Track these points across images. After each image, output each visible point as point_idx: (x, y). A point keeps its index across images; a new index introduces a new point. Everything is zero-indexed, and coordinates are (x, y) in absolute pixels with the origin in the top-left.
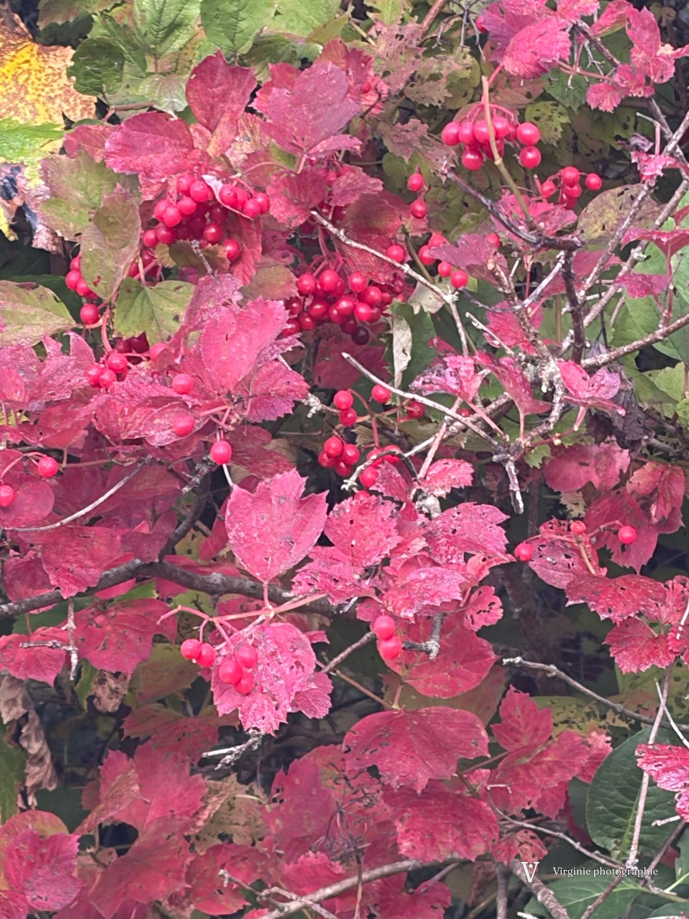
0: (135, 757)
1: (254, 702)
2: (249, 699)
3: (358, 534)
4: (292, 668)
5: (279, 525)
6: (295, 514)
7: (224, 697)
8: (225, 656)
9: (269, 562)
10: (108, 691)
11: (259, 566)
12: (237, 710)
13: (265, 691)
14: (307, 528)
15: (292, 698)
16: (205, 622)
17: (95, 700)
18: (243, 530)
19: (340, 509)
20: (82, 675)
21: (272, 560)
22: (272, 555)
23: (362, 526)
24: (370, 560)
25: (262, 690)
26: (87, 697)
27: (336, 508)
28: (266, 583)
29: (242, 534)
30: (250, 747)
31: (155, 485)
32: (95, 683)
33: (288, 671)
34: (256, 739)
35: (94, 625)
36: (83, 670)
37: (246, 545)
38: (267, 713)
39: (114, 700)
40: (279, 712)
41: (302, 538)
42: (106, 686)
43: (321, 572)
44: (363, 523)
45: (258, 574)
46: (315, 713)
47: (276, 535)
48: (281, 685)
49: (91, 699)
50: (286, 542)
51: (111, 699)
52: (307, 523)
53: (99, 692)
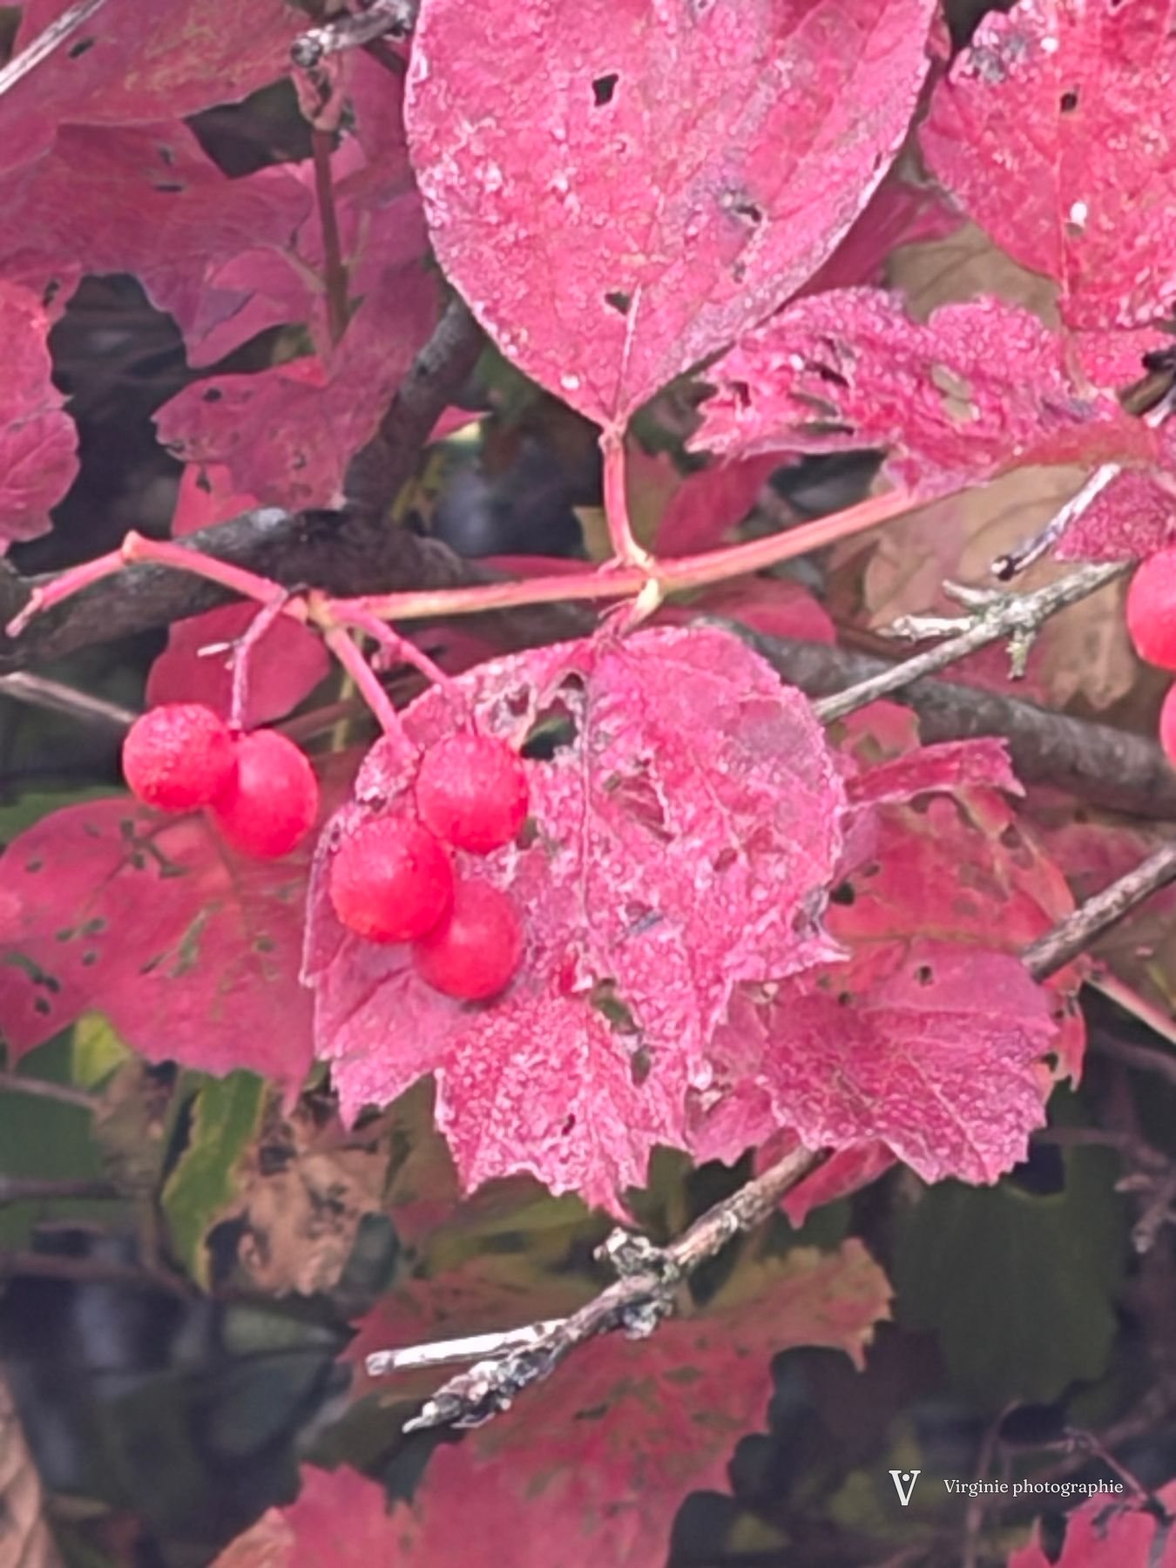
0: (419, 1496)
1: (520, 1041)
2: (498, 1026)
3: (1101, 166)
4: (724, 862)
5: (689, 124)
6: (762, 62)
7: (368, 1018)
8: (377, 803)
9: (631, 322)
10: (299, 1206)
11: (576, 341)
12: (428, 1084)
13: (584, 983)
14: (828, 133)
15: (718, 1015)
16: (264, 619)
17: (247, 1243)
18: (496, 151)
19: (1008, 35)
20: (195, 1132)
21: (648, 311)
22: (646, 280)
23: (1122, 124)
24: (1153, 292)
25: (567, 979)
26: (206, 1228)
27: (984, 35)
28: (613, 430)
29: (493, 176)
30: (616, 1321)
31: (229, 60)
32: (246, 1166)
33: (702, 877)
34: (646, 1282)
35: (152, 867)
36: (197, 1109)
37: (508, 235)
38: (588, 1101)
39: (323, 1242)
40: (648, 1093)
41: (799, 184)
42: (292, 1179)
43: (871, 343)
44: (1127, 107)
45: (571, 383)
46: (956, 1151)
47: (667, 177)
48: (666, 951)
49: (225, 1239)
50: (718, 211)
51: (313, 1236)
52: (826, 105)
53: (263, 1206)
